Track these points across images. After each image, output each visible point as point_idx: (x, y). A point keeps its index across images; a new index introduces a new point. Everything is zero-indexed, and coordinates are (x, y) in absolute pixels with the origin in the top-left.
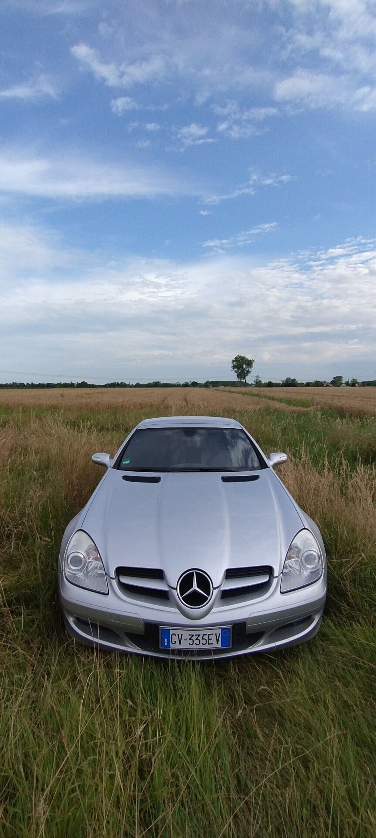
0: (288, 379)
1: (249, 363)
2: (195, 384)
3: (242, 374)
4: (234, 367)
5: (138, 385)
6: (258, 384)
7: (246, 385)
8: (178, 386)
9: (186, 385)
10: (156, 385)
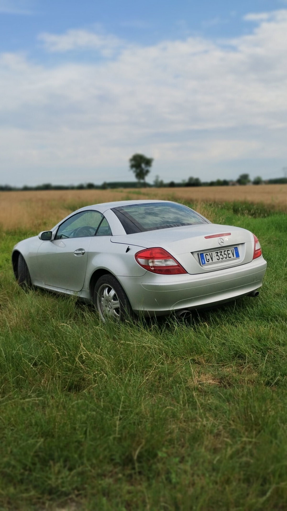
0: (191, 179)
1: (148, 162)
2: (91, 186)
3: (141, 174)
4: (132, 166)
5: (26, 189)
6: (160, 185)
7: (145, 185)
8: (72, 188)
9: (81, 188)
10: (47, 187)
